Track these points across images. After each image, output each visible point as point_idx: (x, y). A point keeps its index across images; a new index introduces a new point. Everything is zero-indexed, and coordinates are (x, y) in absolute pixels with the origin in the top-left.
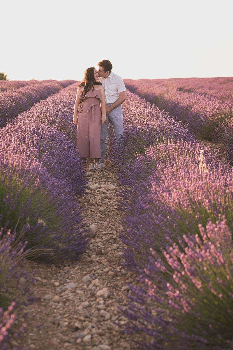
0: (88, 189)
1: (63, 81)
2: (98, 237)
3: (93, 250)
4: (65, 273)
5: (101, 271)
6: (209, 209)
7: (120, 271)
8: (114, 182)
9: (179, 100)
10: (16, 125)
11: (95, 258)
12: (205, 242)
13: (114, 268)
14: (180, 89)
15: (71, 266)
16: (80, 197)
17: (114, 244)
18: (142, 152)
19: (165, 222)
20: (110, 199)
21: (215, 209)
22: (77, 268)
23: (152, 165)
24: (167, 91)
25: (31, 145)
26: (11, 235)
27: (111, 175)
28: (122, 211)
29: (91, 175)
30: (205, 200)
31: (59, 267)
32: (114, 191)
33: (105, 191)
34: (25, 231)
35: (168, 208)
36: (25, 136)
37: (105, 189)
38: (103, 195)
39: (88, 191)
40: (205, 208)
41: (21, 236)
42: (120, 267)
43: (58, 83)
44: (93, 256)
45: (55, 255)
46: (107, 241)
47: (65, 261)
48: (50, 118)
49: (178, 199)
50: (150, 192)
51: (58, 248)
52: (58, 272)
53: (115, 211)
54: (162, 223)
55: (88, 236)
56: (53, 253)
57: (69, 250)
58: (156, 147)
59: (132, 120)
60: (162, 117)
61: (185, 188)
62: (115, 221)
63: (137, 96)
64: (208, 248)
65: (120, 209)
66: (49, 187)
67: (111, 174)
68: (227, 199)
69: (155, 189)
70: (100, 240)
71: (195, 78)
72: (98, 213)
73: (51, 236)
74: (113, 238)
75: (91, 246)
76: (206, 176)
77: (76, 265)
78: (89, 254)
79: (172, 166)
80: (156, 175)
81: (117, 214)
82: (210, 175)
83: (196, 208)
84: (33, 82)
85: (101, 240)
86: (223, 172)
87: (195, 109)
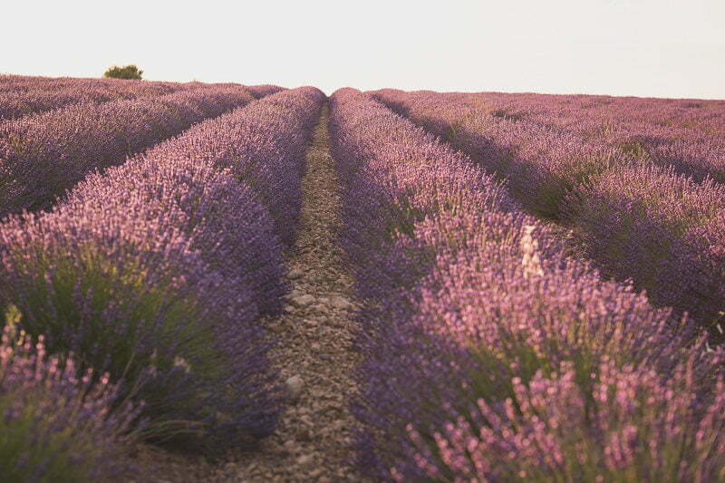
0: (291, 305)
1: (257, 87)
2: (304, 403)
3: (291, 431)
4: (227, 476)
5: (303, 476)
6: (541, 351)
7: (345, 478)
8: (347, 294)
9: (494, 134)
10: (147, 163)
11: (293, 448)
12: (527, 416)
13: (331, 470)
14: (499, 114)
15: (241, 462)
16: (271, 321)
17: (336, 419)
18: (408, 230)
19: (446, 374)
20: (337, 326)
21: (554, 350)
22: (252, 466)
23: (425, 257)
24: (472, 116)
25: (173, 203)
26: (110, 386)
27: (342, 279)
28: (359, 353)
29: (299, 277)
30: (533, 330)
31: (215, 463)
32: (345, 312)
33: (327, 311)
34: (145, 382)
35: (453, 345)
36: (162, 186)
37: (326, 306)
38: (323, 318)
39: (289, 309)
40: (532, 348)
41: (135, 390)
42: (346, 468)
43: (247, 89)
44: (290, 443)
45: (207, 436)
46: (323, 413)
47: (229, 452)
48: (219, 155)
49: (475, 327)
50: (418, 312)
51: (214, 421)
52: (212, 472)
53: (343, 352)
54: (439, 376)
55: (281, 400)
56: (202, 432)
57: (239, 427)
58: (438, 220)
59: (391, 167)
60: (455, 164)
61: (491, 305)
62: (343, 372)
63: (407, 122)
64: (530, 430)
65: (354, 349)
66: (201, 290)
67: (342, 276)
68: (580, 334)
69: (429, 305)
70: (308, 410)
71: (531, 94)
72: (308, 354)
73: (202, 395)
74: (333, 408)
75: (287, 421)
76: (539, 282)
77: (251, 459)
78: (280, 439)
79: (469, 261)
80: (433, 278)
81: (349, 359)
82: (547, 280)
83: (514, 347)
84: (195, 86)
85: (310, 411)
86: (576, 277)
87: (526, 153)
